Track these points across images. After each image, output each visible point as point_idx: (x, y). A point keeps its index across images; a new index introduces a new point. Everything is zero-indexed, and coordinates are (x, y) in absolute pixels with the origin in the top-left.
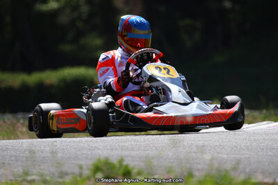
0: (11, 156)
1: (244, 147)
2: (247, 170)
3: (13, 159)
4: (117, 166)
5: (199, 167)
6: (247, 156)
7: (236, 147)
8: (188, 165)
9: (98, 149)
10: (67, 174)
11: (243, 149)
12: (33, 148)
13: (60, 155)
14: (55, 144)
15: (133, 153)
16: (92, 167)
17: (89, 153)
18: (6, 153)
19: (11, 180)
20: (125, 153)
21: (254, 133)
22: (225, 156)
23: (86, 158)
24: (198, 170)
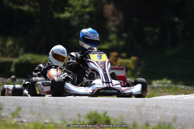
0: (36, 107)
1: (181, 109)
2: (183, 124)
3: (37, 108)
4: (102, 116)
5: (153, 120)
6: (183, 115)
7: (176, 108)
8: (146, 119)
9: (90, 105)
10: (70, 120)
11: (181, 110)
12: (50, 102)
13: (66, 108)
14: (64, 101)
15: (112, 109)
16: (86, 116)
17: (85, 107)
18: (33, 104)
19: (35, 122)
20: (107, 109)
21: (188, 101)
22: (169, 114)
23: (83, 111)
24: (152, 122)
